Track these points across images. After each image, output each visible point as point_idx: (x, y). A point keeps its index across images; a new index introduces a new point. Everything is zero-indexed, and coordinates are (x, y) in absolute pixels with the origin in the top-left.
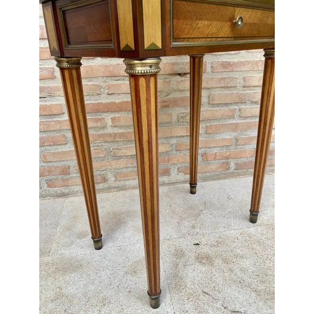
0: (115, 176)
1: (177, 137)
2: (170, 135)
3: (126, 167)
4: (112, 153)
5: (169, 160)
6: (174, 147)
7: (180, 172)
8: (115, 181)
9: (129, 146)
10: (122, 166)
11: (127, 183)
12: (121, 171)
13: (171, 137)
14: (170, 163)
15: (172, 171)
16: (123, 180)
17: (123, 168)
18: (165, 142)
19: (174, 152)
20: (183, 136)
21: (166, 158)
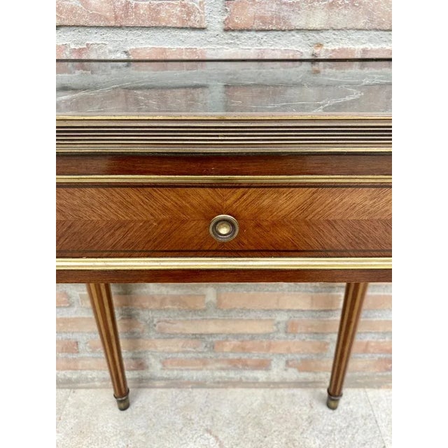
0: (164, 363)
1: (289, 310)
2: (275, 306)
3: (184, 352)
4: (156, 328)
5: (269, 347)
6: (282, 326)
7: (291, 366)
8: (162, 369)
9: (190, 318)
10: (176, 350)
11: (185, 374)
12: (174, 355)
13: (276, 310)
14: (271, 351)
15: (273, 364)
16: (177, 369)
17: (178, 352)
18: (264, 318)
19: (282, 335)
20: (303, 311)
21: (265, 344)
